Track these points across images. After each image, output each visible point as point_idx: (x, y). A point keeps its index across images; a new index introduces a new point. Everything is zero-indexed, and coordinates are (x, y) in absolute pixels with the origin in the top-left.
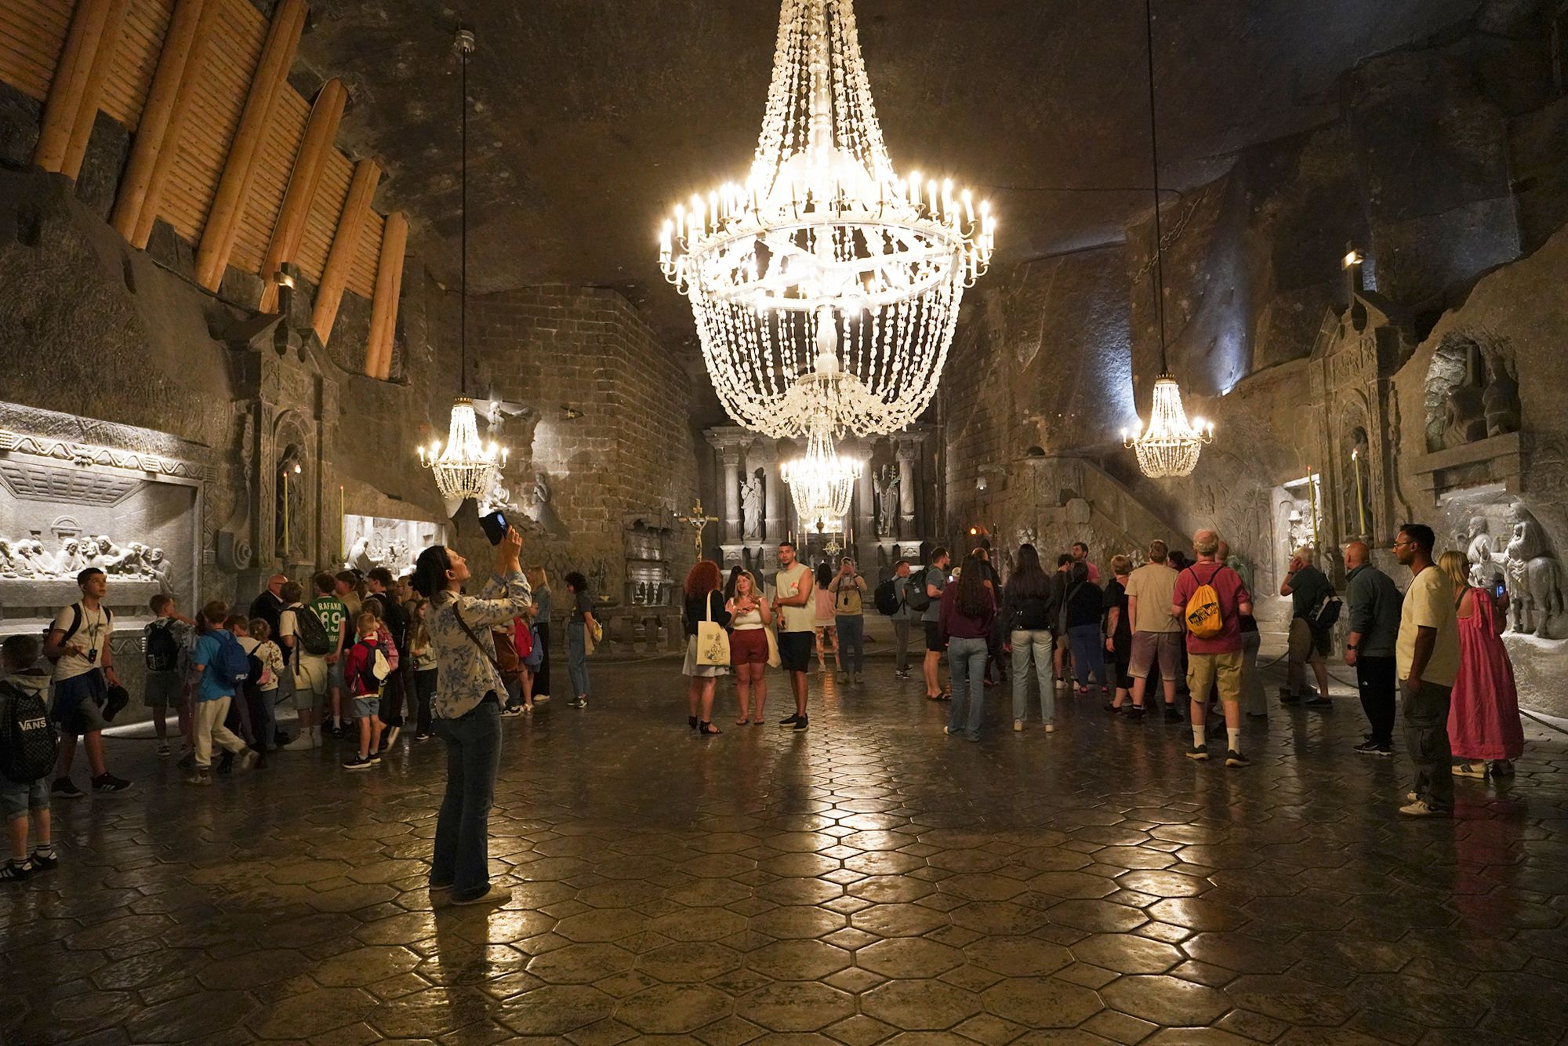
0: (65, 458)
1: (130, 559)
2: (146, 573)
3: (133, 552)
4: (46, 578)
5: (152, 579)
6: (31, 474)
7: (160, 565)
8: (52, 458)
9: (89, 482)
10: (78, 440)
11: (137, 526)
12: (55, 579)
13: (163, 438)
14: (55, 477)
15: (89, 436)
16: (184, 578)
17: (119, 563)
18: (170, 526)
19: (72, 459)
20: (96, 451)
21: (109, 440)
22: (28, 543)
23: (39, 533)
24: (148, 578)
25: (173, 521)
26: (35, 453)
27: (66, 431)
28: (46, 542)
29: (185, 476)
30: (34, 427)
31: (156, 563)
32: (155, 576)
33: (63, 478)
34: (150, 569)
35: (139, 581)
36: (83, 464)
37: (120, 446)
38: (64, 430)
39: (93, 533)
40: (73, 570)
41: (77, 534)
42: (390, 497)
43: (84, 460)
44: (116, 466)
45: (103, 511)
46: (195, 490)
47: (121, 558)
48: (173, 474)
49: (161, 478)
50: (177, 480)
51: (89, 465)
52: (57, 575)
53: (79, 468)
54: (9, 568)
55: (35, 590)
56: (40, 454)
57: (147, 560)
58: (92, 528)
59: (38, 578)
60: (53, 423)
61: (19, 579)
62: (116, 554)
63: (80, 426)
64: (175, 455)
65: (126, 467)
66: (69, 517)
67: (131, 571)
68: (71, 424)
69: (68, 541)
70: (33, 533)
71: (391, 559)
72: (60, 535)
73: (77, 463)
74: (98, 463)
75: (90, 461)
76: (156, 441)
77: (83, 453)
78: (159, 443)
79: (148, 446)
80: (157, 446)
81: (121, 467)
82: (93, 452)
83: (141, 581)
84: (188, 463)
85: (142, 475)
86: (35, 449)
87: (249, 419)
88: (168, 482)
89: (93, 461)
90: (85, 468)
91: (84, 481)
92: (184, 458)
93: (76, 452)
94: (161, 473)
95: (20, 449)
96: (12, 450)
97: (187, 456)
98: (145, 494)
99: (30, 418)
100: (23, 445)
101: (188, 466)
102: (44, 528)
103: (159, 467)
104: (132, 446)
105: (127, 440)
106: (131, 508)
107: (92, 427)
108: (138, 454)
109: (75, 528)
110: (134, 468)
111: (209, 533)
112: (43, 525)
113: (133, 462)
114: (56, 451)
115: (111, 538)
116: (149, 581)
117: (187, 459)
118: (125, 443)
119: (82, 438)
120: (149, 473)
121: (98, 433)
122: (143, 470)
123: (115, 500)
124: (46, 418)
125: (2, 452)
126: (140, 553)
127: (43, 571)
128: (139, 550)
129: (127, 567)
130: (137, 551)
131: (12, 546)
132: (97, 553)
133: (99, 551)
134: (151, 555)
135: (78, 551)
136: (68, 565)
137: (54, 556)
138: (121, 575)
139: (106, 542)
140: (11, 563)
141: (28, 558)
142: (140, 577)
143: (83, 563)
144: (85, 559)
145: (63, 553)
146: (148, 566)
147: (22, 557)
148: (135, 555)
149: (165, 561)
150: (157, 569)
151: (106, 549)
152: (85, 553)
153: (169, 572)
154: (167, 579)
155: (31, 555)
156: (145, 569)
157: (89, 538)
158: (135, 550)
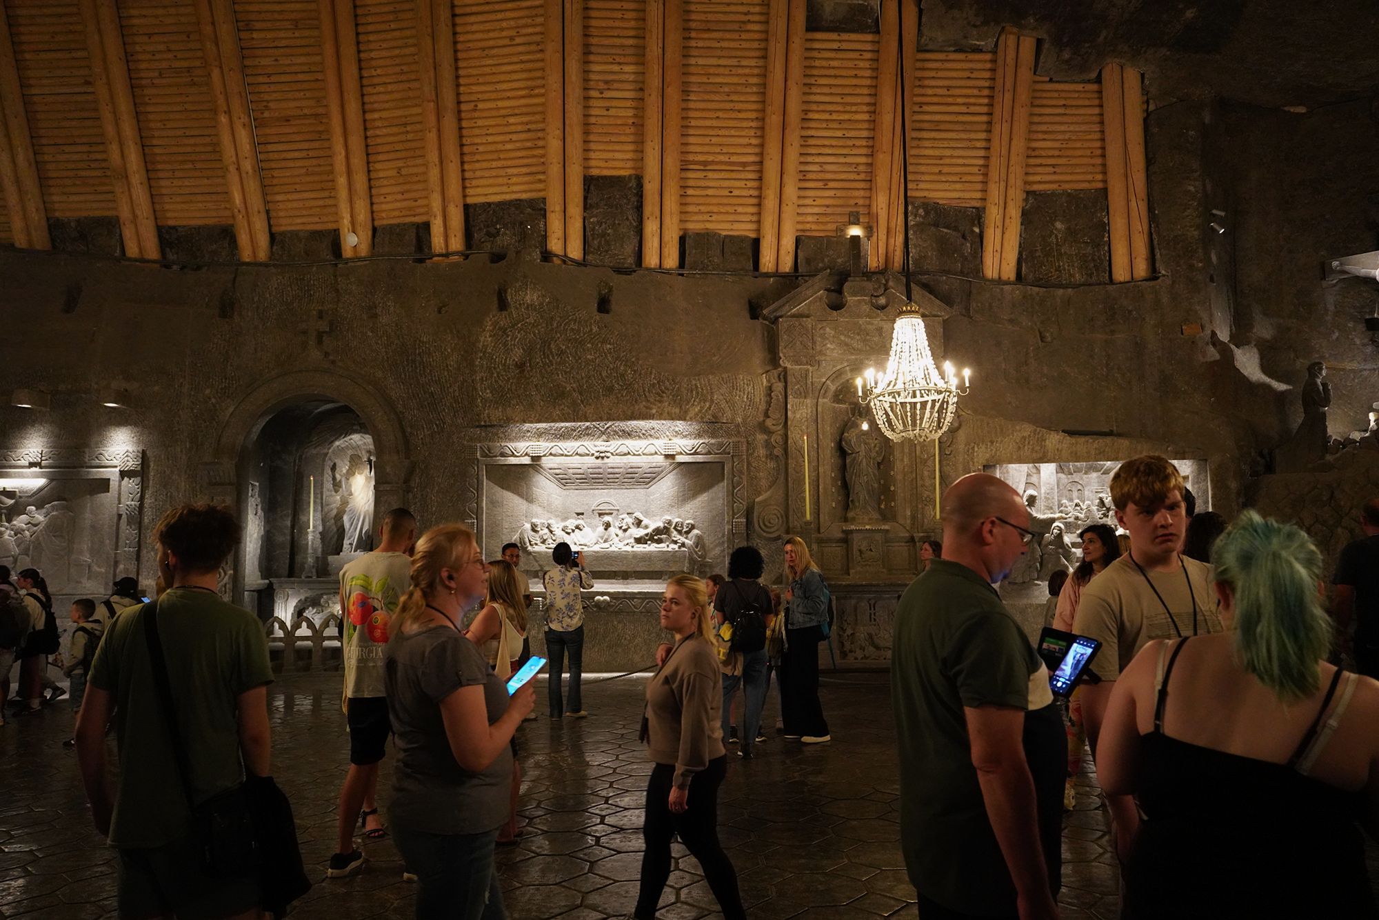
0: (588, 455)
1: (658, 531)
2: (675, 542)
3: (661, 525)
5: (680, 547)
6: (571, 471)
7: (690, 535)
8: (577, 457)
9: (621, 470)
10: (601, 439)
11: (669, 502)
12: (587, 549)
13: (680, 425)
14: (591, 470)
15: (608, 435)
16: (716, 546)
17: (647, 535)
18: (704, 497)
19: (593, 455)
20: (615, 445)
21: (628, 434)
22: (571, 523)
23: (583, 514)
24: (676, 547)
25: (705, 495)
26: (562, 455)
27: (588, 435)
28: (588, 520)
29: (709, 453)
30: (564, 436)
31: (687, 533)
32: (683, 545)
33: (597, 470)
34: (682, 539)
35: (666, 549)
36: (603, 458)
37: (640, 437)
38: (586, 433)
39: (630, 511)
40: (605, 542)
41: (615, 513)
42: (1071, 433)
43: (602, 455)
44: (634, 455)
45: (640, 492)
46: (722, 464)
47: (649, 530)
48: (696, 453)
49: (680, 459)
50: (699, 458)
51: (608, 457)
52: (589, 546)
53: (599, 461)
56: (566, 456)
57: (680, 532)
58: (629, 506)
60: (575, 431)
62: (646, 527)
63: (598, 428)
64: (699, 436)
65: (644, 454)
66: (607, 500)
67: (660, 541)
68: (587, 428)
69: (607, 518)
70: (578, 514)
72: (600, 515)
73: (597, 458)
74: (617, 454)
75: (608, 454)
76: (673, 428)
77: (603, 449)
78: (677, 429)
79: (668, 433)
80: (676, 432)
81: (639, 455)
82: (612, 447)
83: (669, 549)
84: (713, 441)
85: (661, 458)
86: (562, 452)
87: (779, 387)
88: (691, 461)
89: (612, 454)
90: (606, 460)
91: (617, 470)
92: (709, 437)
93: (597, 449)
94: (681, 453)
95: (551, 454)
96: (544, 456)
97: (713, 435)
98: (677, 474)
99: (555, 430)
100: (553, 451)
101: (712, 444)
102: (587, 510)
103: (679, 450)
104: (651, 436)
105: (644, 432)
106: (665, 488)
107: (608, 428)
108: (655, 441)
109: (613, 508)
110: (652, 454)
111: (741, 503)
112: (586, 507)
113: (652, 449)
114: (580, 451)
115: (646, 514)
116: (677, 549)
117: (713, 438)
118: (643, 434)
119: (604, 437)
120: (667, 456)
121: (615, 431)
122: (662, 454)
123: (650, 482)
124: (566, 428)
125: (536, 459)
126: (671, 525)
127: (578, 543)
128: (670, 522)
129: (655, 537)
130: (668, 524)
131: (558, 526)
132: (629, 528)
133: (631, 526)
134: (682, 526)
135: (615, 527)
136: (602, 538)
137: (594, 531)
138: (650, 545)
139: (636, 518)
140: (554, 538)
141: (568, 533)
142: (668, 546)
143: (617, 535)
144: (620, 532)
145: (601, 528)
146: (679, 537)
147: (563, 533)
148: (665, 527)
149: (695, 532)
150: (686, 538)
151: (638, 523)
152: (620, 528)
153: (699, 541)
154: (697, 547)
155: (573, 531)
156: (675, 539)
157: (626, 515)
158: (664, 523)
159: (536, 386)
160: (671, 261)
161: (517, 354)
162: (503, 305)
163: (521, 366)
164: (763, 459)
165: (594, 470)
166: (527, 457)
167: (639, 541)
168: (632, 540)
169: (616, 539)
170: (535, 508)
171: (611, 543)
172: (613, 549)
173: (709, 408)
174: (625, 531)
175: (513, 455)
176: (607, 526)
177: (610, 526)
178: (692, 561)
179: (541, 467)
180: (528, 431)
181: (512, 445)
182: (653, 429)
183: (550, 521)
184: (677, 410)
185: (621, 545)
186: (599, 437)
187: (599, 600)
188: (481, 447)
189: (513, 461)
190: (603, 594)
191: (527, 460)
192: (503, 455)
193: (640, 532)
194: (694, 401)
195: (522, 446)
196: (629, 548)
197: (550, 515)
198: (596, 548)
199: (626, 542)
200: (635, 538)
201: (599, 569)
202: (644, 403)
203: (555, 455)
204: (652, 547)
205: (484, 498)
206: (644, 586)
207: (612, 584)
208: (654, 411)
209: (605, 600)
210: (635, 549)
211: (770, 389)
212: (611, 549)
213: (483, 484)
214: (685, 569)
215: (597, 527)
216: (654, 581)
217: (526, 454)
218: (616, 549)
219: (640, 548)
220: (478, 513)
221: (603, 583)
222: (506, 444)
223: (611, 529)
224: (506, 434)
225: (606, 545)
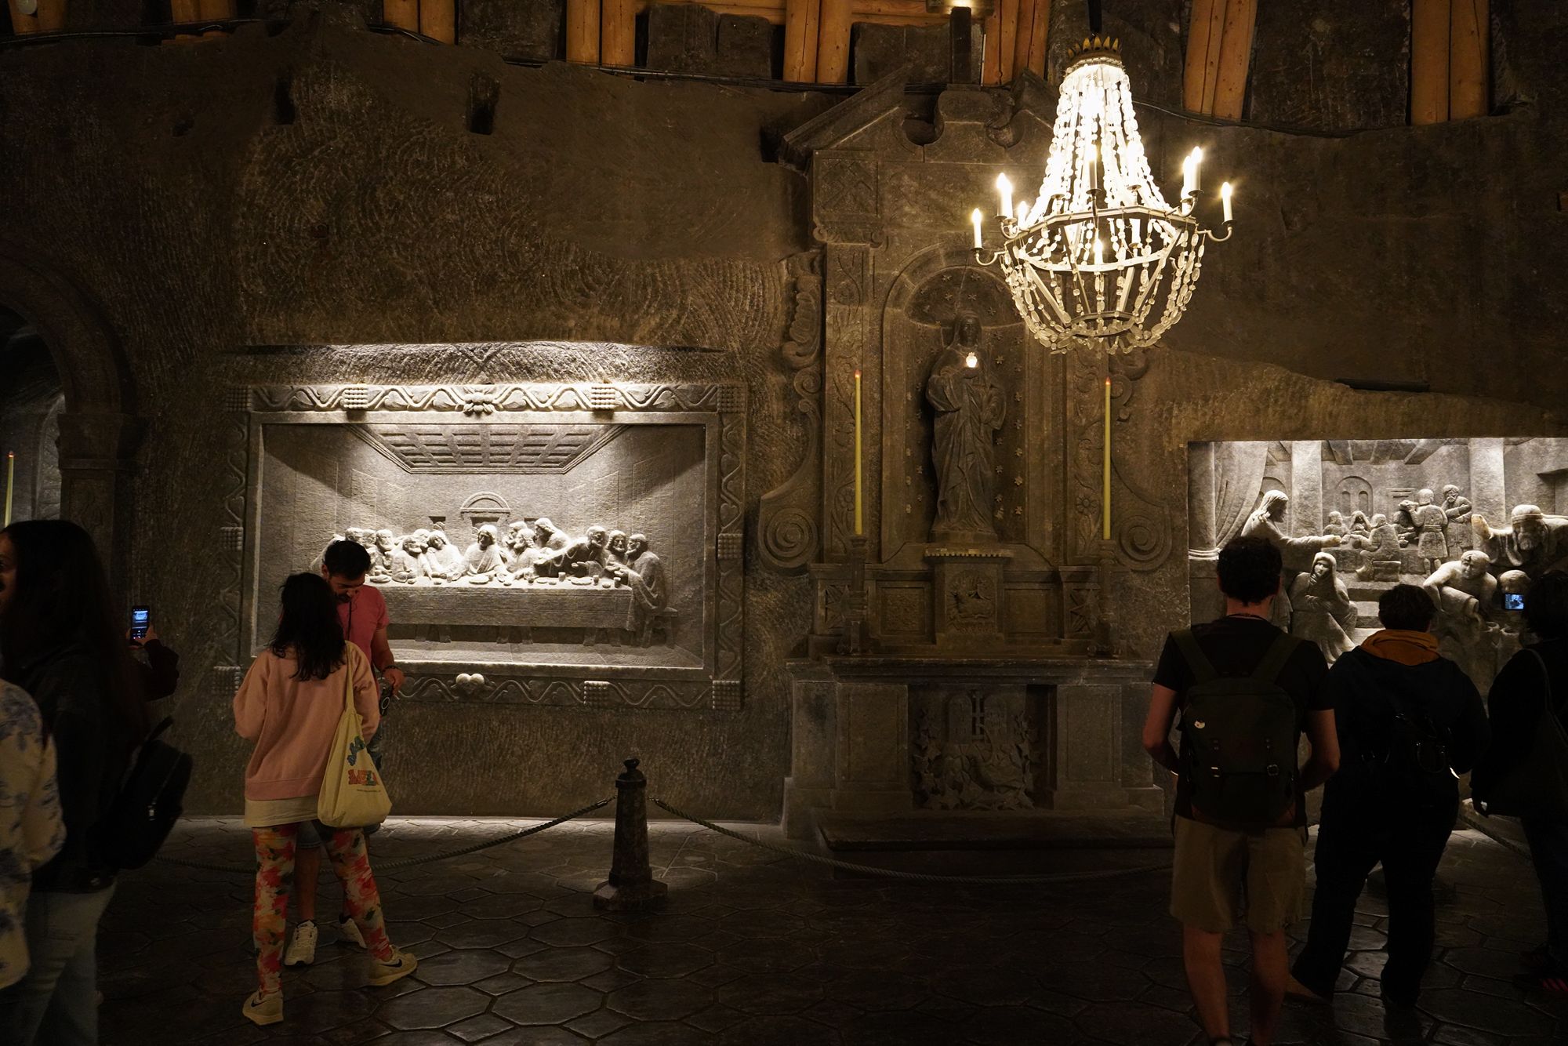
0: (452, 408)
1: (578, 553)
2: (611, 575)
4: (429, 583)
5: (618, 584)
6: (423, 438)
7: (638, 562)
8: (433, 412)
9: (515, 439)
10: (478, 380)
11: (602, 499)
12: (444, 584)
13: (624, 353)
14: (459, 438)
15: (490, 370)
16: (686, 583)
17: (558, 559)
18: (664, 493)
19: (461, 408)
20: (501, 390)
21: (526, 371)
22: (421, 536)
23: (443, 519)
24: (610, 583)
25: (667, 486)
26: (404, 408)
27: (453, 370)
28: (453, 531)
29: (675, 408)
30: (411, 371)
31: (634, 557)
32: (625, 579)
33: (470, 438)
34: (623, 569)
35: (592, 587)
36: (478, 414)
37: (549, 376)
38: (448, 368)
39: (530, 515)
40: (481, 571)
41: (503, 518)
43: (476, 408)
44: (538, 409)
45: (548, 481)
46: (699, 428)
47: (563, 552)
48: (652, 408)
49: (622, 417)
50: (658, 417)
51: (488, 413)
52: (450, 580)
53: (472, 419)
54: (381, 568)
55: (411, 601)
56: (412, 409)
57: (620, 556)
58: (528, 507)
59: (421, 582)
60: (429, 362)
61: (392, 584)
62: (558, 545)
63: (471, 358)
64: (659, 375)
65: (556, 408)
66: (488, 493)
67: (581, 572)
68: (452, 357)
69: (487, 528)
70: (435, 519)
71: (1399, 539)
72: (476, 521)
73: (469, 414)
74: (505, 408)
75: (490, 407)
76: (610, 359)
77: (480, 397)
78: (618, 362)
79: (601, 369)
80: (617, 367)
81: (546, 409)
82: (496, 395)
83: (599, 588)
84: (685, 386)
85: (585, 416)
86: (403, 403)
87: (810, 282)
88: (642, 421)
89: (496, 406)
90: (485, 419)
91: (507, 439)
92: (678, 378)
93: (469, 397)
94: (625, 408)
95: (384, 406)
96: (372, 408)
97: (685, 374)
98: (617, 447)
99: (392, 361)
100: (388, 400)
101: (682, 391)
102: (451, 512)
103: (621, 401)
104: (569, 373)
105: (556, 366)
106: (594, 472)
107: (489, 358)
108: (579, 386)
109: (497, 508)
110: (570, 409)
111: (734, 503)
112: (450, 507)
113: (569, 399)
114: (436, 401)
115: (560, 522)
116: (613, 587)
117: (685, 379)
118: (556, 371)
119: (483, 375)
120: (598, 413)
121: (502, 364)
122: (588, 409)
123: (568, 461)
124: (413, 356)
125: (355, 413)
126: (603, 543)
127: (430, 573)
128: (601, 537)
129: (574, 565)
130: (597, 539)
131: (397, 540)
132: (527, 546)
133: (531, 543)
134: (624, 545)
135: (500, 543)
136: (475, 564)
137: (462, 551)
138: (562, 579)
139: (540, 529)
140: (387, 563)
141: (415, 555)
142: (596, 581)
143: (504, 560)
144: (510, 555)
145: (475, 547)
146: (618, 564)
147: (405, 554)
148: (592, 546)
149: (649, 555)
150: (631, 567)
151: (544, 538)
152: (511, 546)
153: (655, 572)
154: (649, 584)
155: (424, 550)
156: (610, 568)
157: (523, 523)
158: (591, 538)
159: (349, 272)
160: (621, 53)
161: (314, 210)
162: (286, 113)
163: (320, 233)
164: (779, 421)
165: (466, 438)
166: (339, 411)
167: (543, 570)
168: (531, 570)
169: (502, 568)
170: (355, 507)
171: (492, 573)
172: (495, 584)
173: (678, 321)
174: (519, 551)
175: (315, 408)
176: (487, 541)
177: (492, 543)
178: (640, 611)
179: (369, 431)
180: (343, 362)
181: (313, 389)
182: (574, 360)
183: (380, 532)
184: (616, 323)
185: (509, 578)
186: (474, 376)
187: (463, 681)
188: (255, 392)
189: (314, 417)
190: (471, 669)
191: (338, 417)
192: (297, 406)
193: (547, 555)
194: (649, 307)
195: (331, 390)
196: (523, 584)
197: (382, 520)
198: (464, 583)
199: (519, 573)
200: (536, 566)
201: (467, 623)
202: (553, 308)
203: (390, 408)
204: (567, 584)
205: (260, 487)
206: (549, 655)
207: (490, 650)
208: (572, 323)
209: (474, 681)
210: (535, 586)
211: (794, 287)
212: (490, 585)
213: (257, 460)
214: (627, 626)
215: (469, 544)
216: (569, 646)
217: (339, 406)
218: (501, 586)
219: (544, 584)
220: (246, 513)
221: (469, 648)
222: (302, 386)
223: (495, 549)
224: (304, 367)
225: (483, 578)
